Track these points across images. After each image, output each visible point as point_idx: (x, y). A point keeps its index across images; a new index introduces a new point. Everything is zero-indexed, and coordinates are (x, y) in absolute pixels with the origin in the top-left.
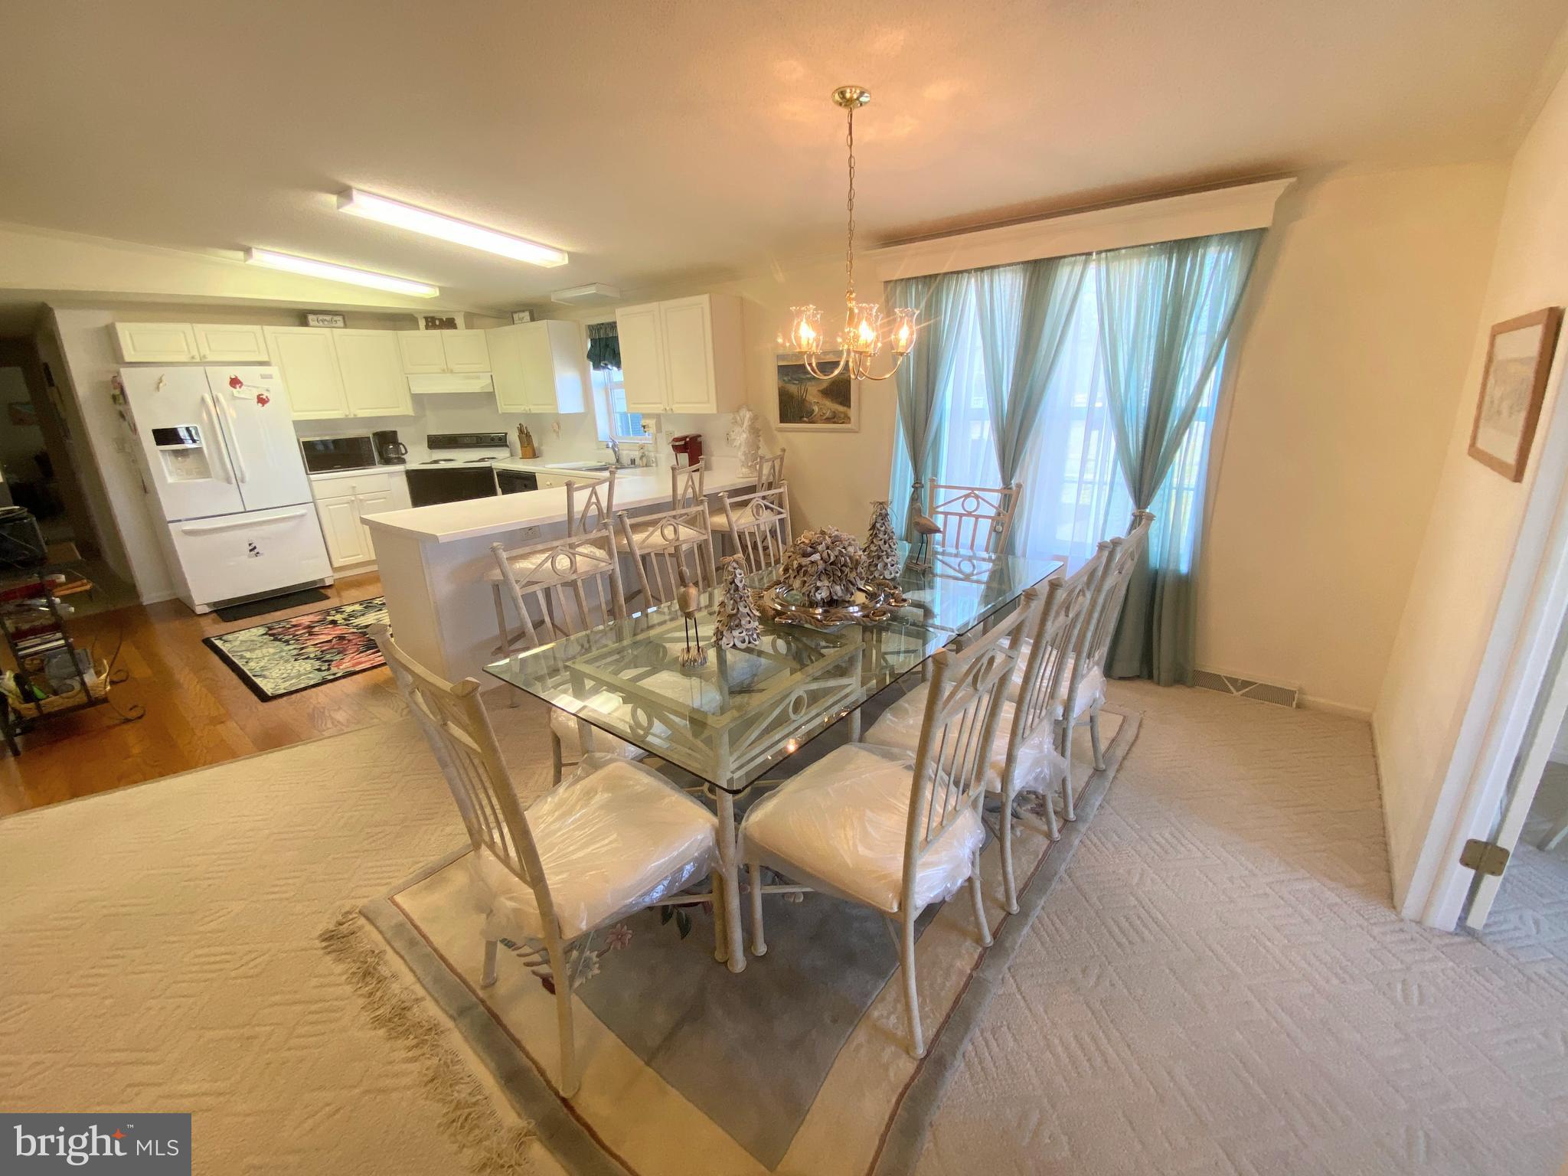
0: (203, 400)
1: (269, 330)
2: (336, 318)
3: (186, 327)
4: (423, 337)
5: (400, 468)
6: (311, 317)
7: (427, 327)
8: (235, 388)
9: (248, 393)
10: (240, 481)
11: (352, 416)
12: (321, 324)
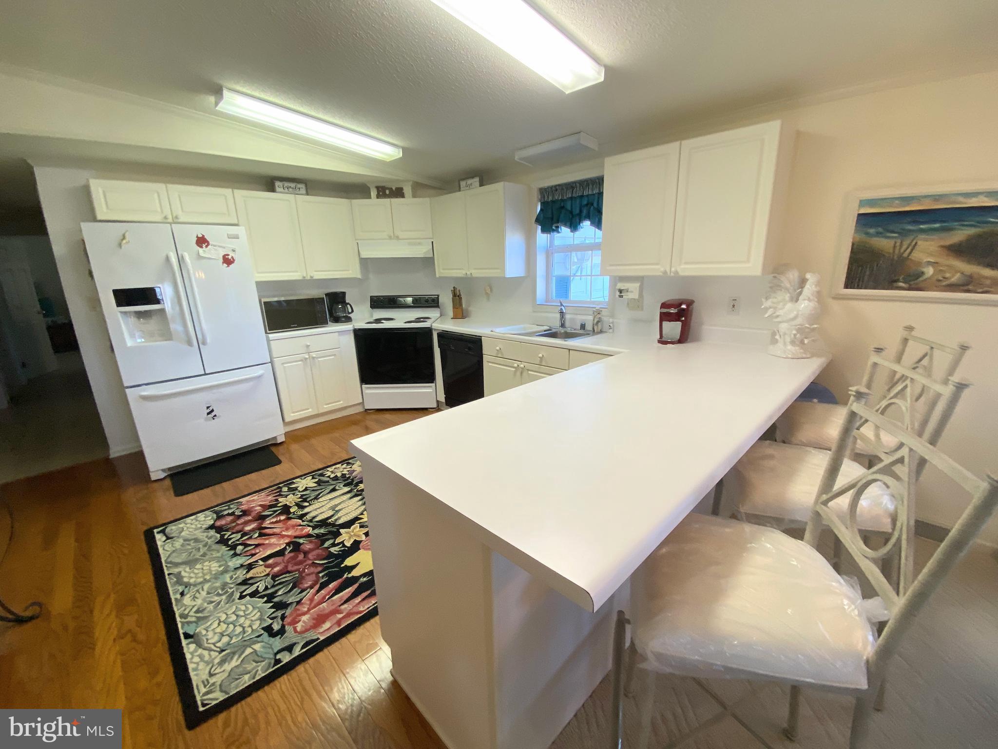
0: (168, 259)
1: (241, 194)
2: (299, 186)
3: (160, 187)
4: (375, 205)
5: (349, 327)
6: (277, 184)
7: (378, 197)
8: (201, 247)
9: (213, 253)
10: (201, 343)
11: (309, 278)
12: (286, 190)
